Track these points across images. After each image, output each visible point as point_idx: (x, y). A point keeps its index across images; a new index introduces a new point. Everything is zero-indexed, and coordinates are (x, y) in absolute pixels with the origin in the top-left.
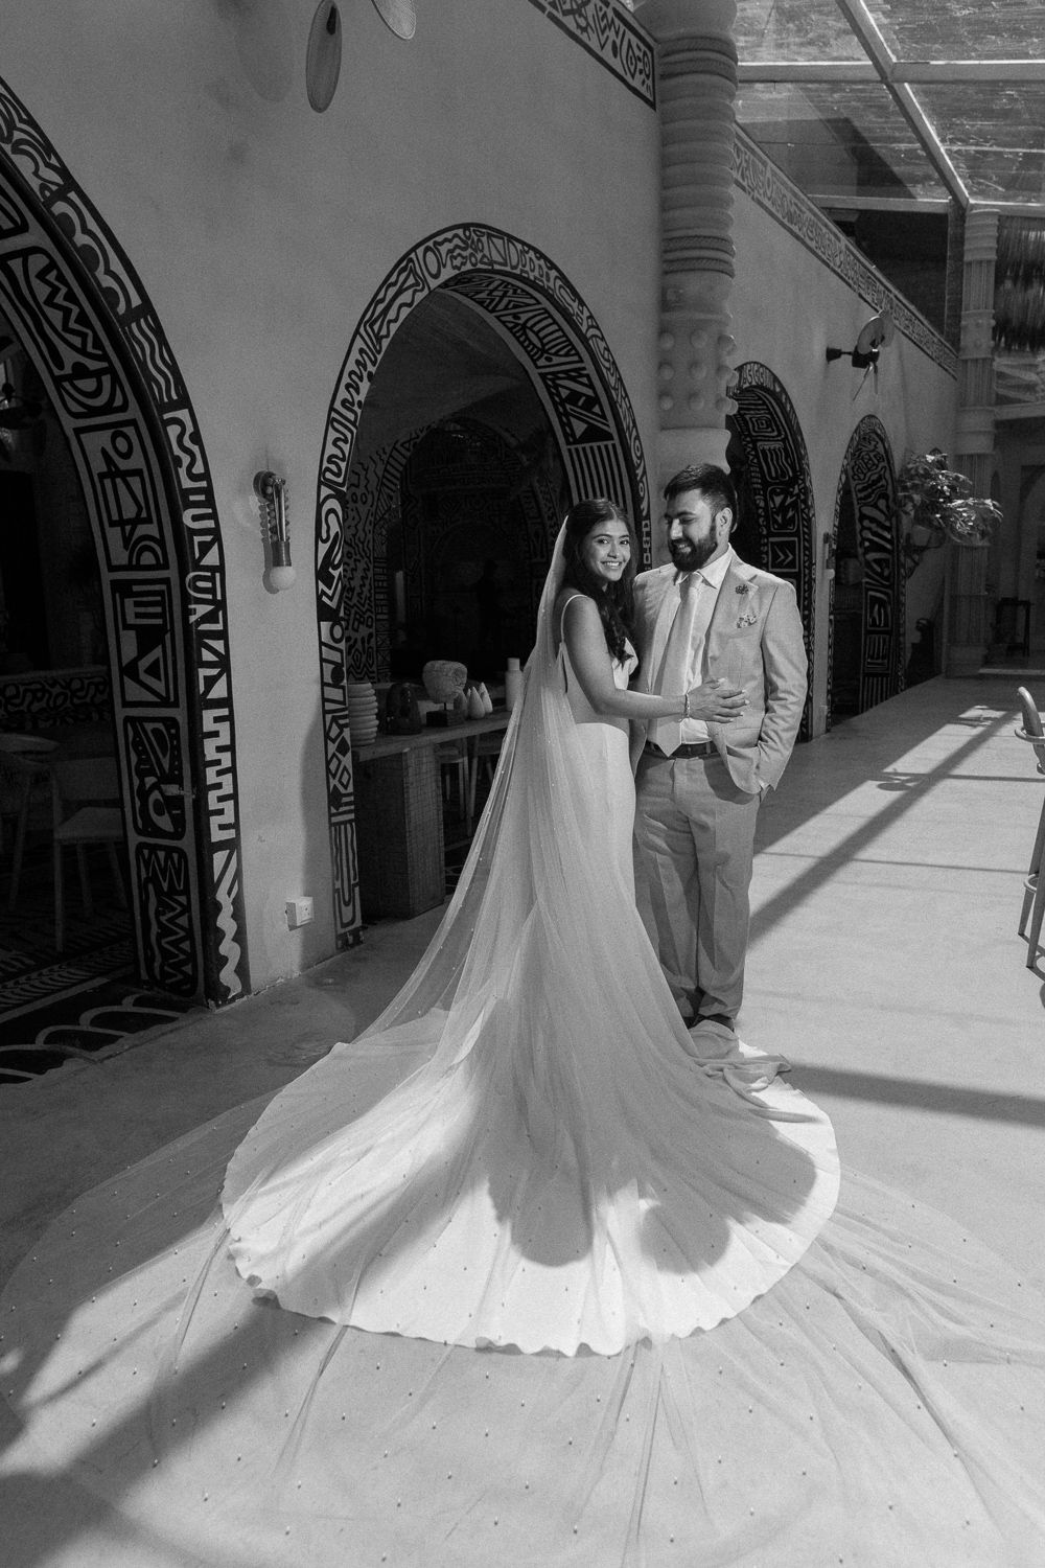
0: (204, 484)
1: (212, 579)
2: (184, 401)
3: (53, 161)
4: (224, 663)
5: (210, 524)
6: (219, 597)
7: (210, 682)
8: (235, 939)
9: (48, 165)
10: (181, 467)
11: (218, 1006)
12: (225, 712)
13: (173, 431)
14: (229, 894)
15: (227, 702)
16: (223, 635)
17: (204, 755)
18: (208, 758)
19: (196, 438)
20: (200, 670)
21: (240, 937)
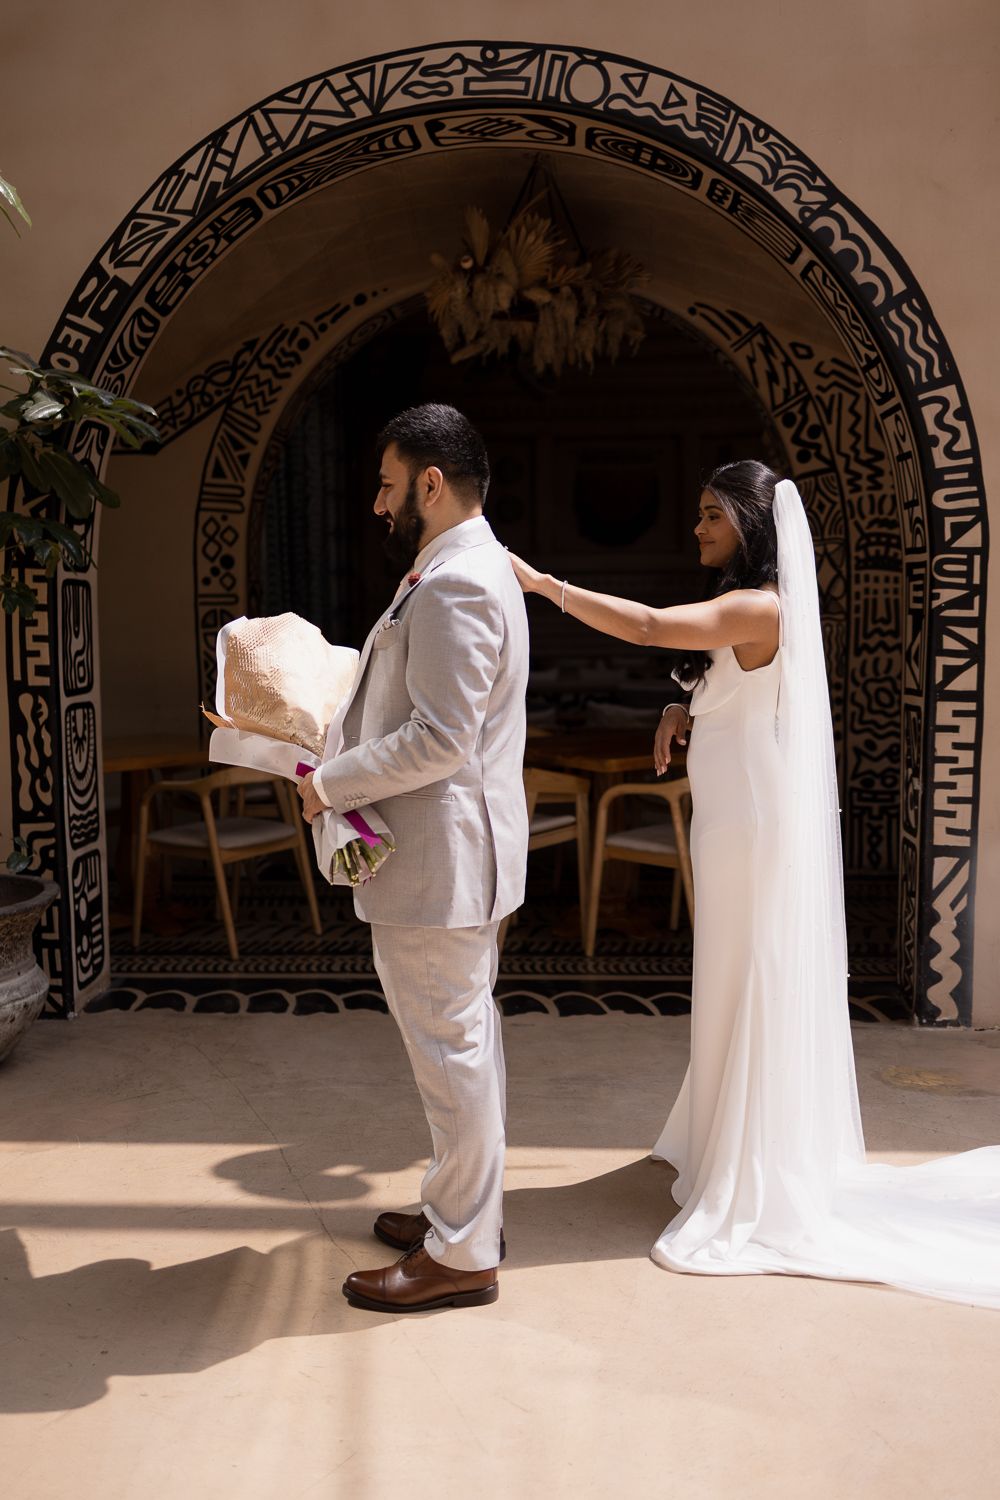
0: (969, 461)
1: (969, 563)
2: (952, 376)
3: (819, 182)
4: (976, 654)
5: (975, 503)
6: (977, 580)
7: (952, 673)
8: (956, 958)
9: (811, 188)
10: (936, 446)
11: (921, 1024)
12: (972, 706)
13: (929, 413)
14: (953, 905)
15: (977, 696)
16: (979, 623)
17: (934, 750)
18: (939, 753)
19: (964, 413)
20: (937, 658)
21: (963, 958)
